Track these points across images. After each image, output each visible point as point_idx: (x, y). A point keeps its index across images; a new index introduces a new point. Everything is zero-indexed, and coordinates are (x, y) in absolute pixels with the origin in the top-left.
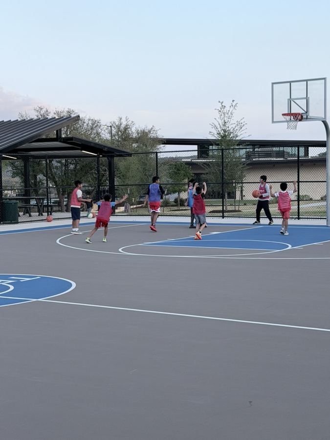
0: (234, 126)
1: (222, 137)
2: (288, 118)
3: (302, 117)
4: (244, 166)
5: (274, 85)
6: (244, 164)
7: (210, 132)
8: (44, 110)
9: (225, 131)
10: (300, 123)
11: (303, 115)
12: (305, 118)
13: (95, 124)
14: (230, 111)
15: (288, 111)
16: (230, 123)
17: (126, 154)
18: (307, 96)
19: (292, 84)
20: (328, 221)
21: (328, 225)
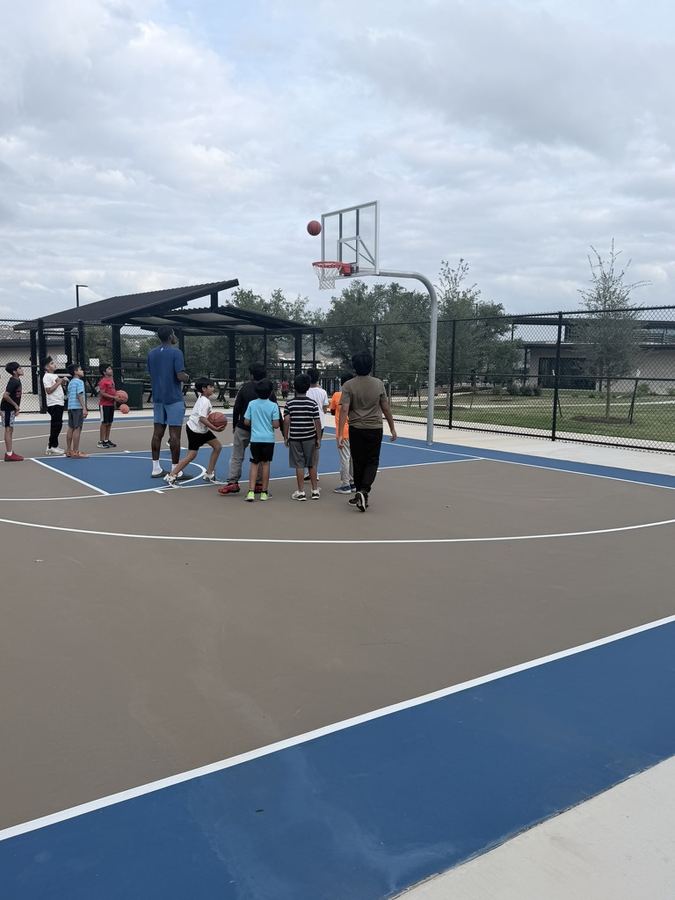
5: (326, 219)
18: (357, 234)
19: (343, 214)
20: (429, 434)
21: (428, 443)
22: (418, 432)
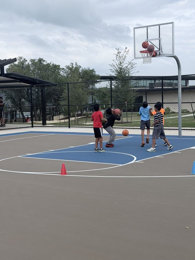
0: (126, 65)
1: (119, 73)
2: (145, 54)
3: (156, 53)
4: (134, 92)
5: (136, 30)
6: (134, 91)
7: (111, 70)
9: (121, 69)
11: (157, 52)
12: (158, 55)
14: (124, 55)
16: (124, 63)
17: (52, 85)
18: (159, 37)
19: (148, 28)
20: (180, 133)
21: (180, 136)
22: (176, 133)
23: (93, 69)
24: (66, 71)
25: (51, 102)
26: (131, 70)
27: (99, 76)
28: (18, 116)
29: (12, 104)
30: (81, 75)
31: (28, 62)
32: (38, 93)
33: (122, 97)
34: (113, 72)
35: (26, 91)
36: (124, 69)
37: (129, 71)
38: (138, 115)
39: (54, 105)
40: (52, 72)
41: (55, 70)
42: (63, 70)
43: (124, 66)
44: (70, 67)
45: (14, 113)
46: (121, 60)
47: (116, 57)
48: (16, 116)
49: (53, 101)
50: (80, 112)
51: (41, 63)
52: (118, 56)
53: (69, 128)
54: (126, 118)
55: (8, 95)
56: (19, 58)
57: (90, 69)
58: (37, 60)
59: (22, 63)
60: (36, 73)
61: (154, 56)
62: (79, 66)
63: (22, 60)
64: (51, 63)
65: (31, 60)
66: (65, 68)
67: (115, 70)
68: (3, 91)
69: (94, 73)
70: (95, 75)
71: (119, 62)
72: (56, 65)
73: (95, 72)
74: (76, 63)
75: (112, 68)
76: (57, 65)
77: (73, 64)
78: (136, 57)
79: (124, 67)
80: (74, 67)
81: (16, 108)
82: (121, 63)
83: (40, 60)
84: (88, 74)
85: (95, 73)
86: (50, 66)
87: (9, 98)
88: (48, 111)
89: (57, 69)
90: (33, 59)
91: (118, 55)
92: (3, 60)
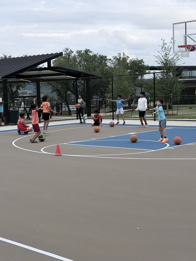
0: (172, 57)
1: (165, 64)
2: (184, 49)
3: (194, 48)
5: (174, 25)
8: (69, 50)
9: (167, 60)
10: (191, 52)
11: (194, 46)
13: (103, 58)
14: (170, 46)
15: (184, 44)
16: (170, 55)
17: (97, 78)
19: (187, 23)
23: (142, 59)
24: (113, 62)
25: (97, 95)
26: (177, 61)
27: (148, 66)
28: (64, 109)
29: (58, 97)
30: (128, 66)
31: (75, 54)
32: (84, 85)
33: (167, 89)
34: (159, 63)
35: (72, 83)
36: (170, 60)
37: (175, 63)
38: (189, 108)
39: (100, 97)
40: (99, 63)
41: (101, 61)
42: (110, 61)
43: (170, 57)
44: (118, 57)
45: (59, 107)
46: (167, 52)
47: (162, 49)
48: (61, 109)
49: (99, 93)
50: (127, 105)
51: (87, 54)
52: (164, 48)
53: (113, 120)
54: (176, 111)
55: (54, 87)
56: (65, 50)
57: (138, 60)
58: (83, 51)
59: (69, 55)
60: (83, 64)
61: (191, 50)
62: (127, 56)
63: (68, 52)
64: (97, 54)
65: (77, 51)
66: (112, 59)
67: (160, 62)
68: (49, 83)
69: (142, 63)
70: (144, 65)
71: (164, 53)
72: (102, 56)
73: (144, 62)
74: (124, 53)
75: (157, 60)
76: (104, 55)
77: (120, 55)
78: (175, 51)
79: (169, 59)
80: (122, 57)
81: (62, 101)
82: (166, 54)
83: (87, 51)
84: (136, 65)
85: (144, 64)
86: (97, 58)
87: (54, 91)
88: (95, 104)
89: (104, 60)
90: (79, 50)
91: (164, 46)
92: (50, 54)
